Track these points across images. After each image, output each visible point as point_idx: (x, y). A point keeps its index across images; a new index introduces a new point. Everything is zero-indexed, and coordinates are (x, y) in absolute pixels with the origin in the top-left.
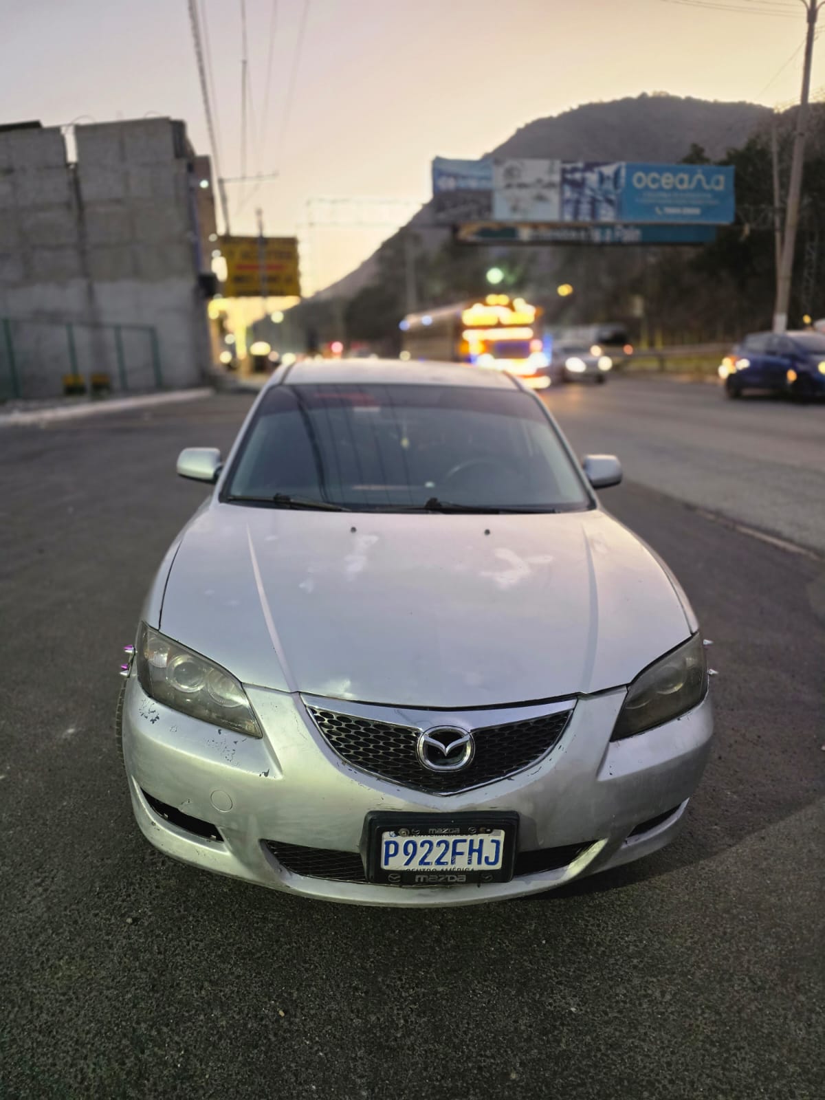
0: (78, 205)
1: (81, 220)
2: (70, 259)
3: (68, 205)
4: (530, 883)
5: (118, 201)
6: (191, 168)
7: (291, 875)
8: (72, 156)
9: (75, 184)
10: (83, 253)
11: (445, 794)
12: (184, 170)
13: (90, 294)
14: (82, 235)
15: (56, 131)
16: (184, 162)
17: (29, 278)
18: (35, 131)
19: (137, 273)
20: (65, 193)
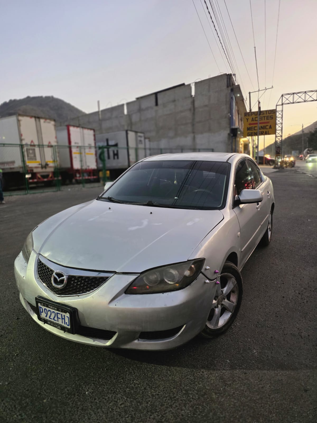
0: (193, 109)
1: (194, 114)
2: (189, 128)
3: (190, 110)
4: (95, 341)
5: (206, 106)
6: (232, 90)
7: (34, 313)
8: (193, 93)
9: (193, 102)
10: (193, 125)
11: (58, 295)
12: (230, 91)
13: (194, 139)
14: (193, 119)
15: (189, 85)
16: (230, 88)
17: (176, 135)
18: (183, 87)
19: (210, 130)
20: (190, 106)
